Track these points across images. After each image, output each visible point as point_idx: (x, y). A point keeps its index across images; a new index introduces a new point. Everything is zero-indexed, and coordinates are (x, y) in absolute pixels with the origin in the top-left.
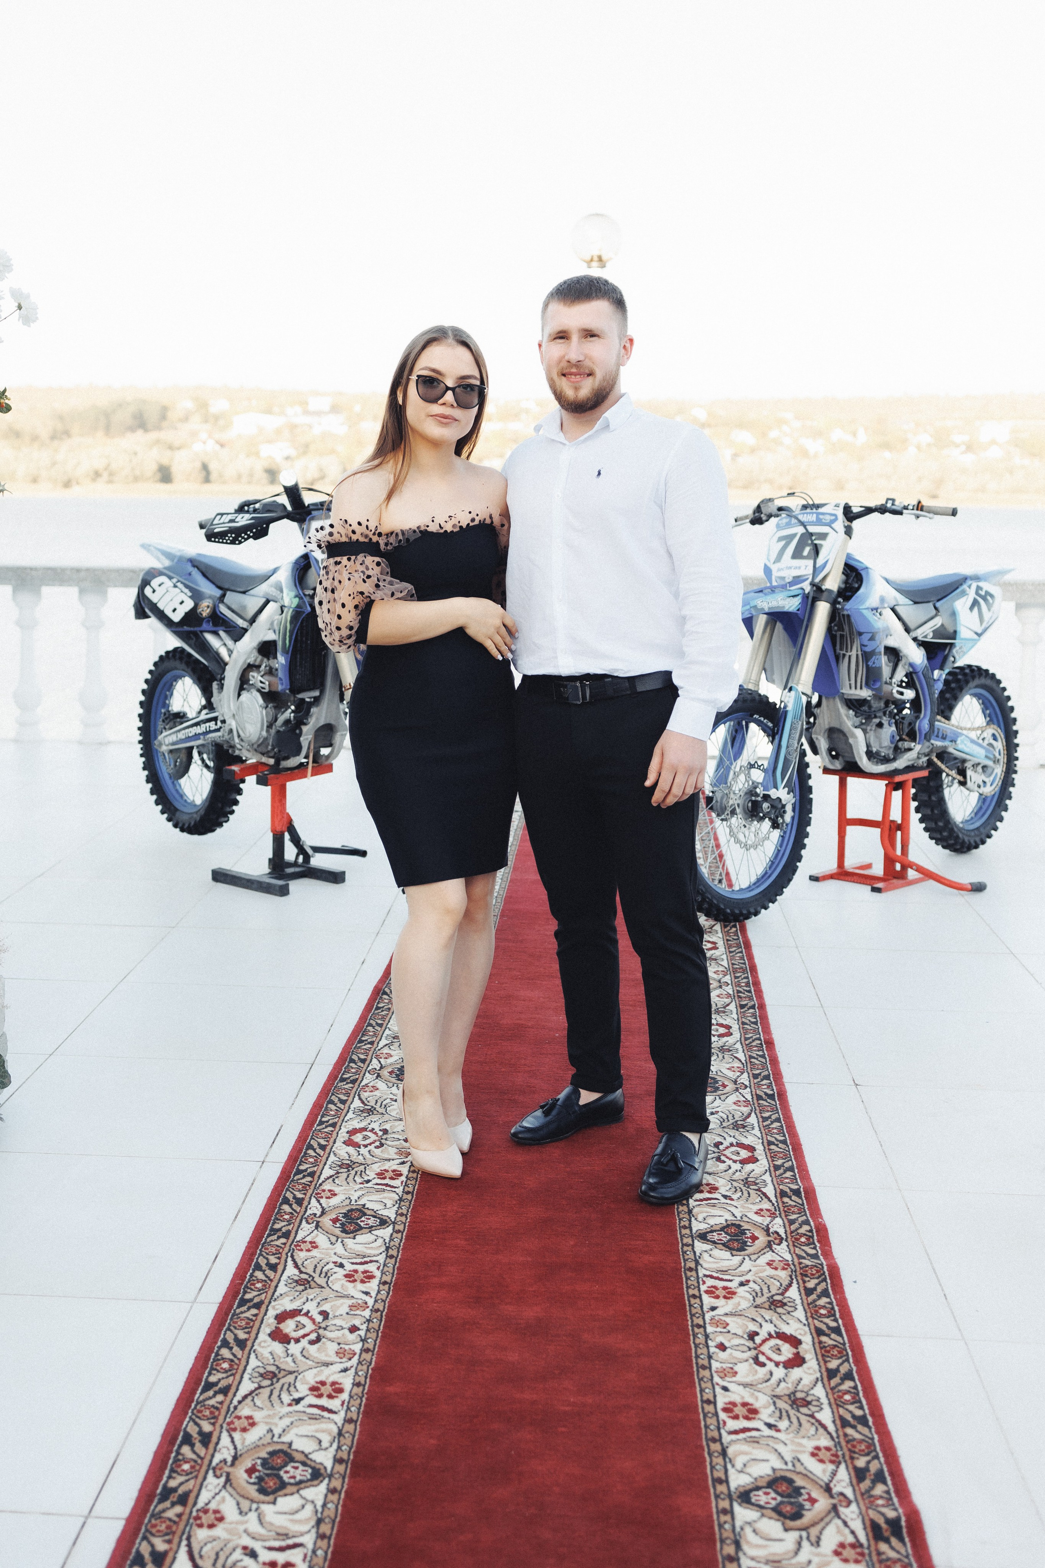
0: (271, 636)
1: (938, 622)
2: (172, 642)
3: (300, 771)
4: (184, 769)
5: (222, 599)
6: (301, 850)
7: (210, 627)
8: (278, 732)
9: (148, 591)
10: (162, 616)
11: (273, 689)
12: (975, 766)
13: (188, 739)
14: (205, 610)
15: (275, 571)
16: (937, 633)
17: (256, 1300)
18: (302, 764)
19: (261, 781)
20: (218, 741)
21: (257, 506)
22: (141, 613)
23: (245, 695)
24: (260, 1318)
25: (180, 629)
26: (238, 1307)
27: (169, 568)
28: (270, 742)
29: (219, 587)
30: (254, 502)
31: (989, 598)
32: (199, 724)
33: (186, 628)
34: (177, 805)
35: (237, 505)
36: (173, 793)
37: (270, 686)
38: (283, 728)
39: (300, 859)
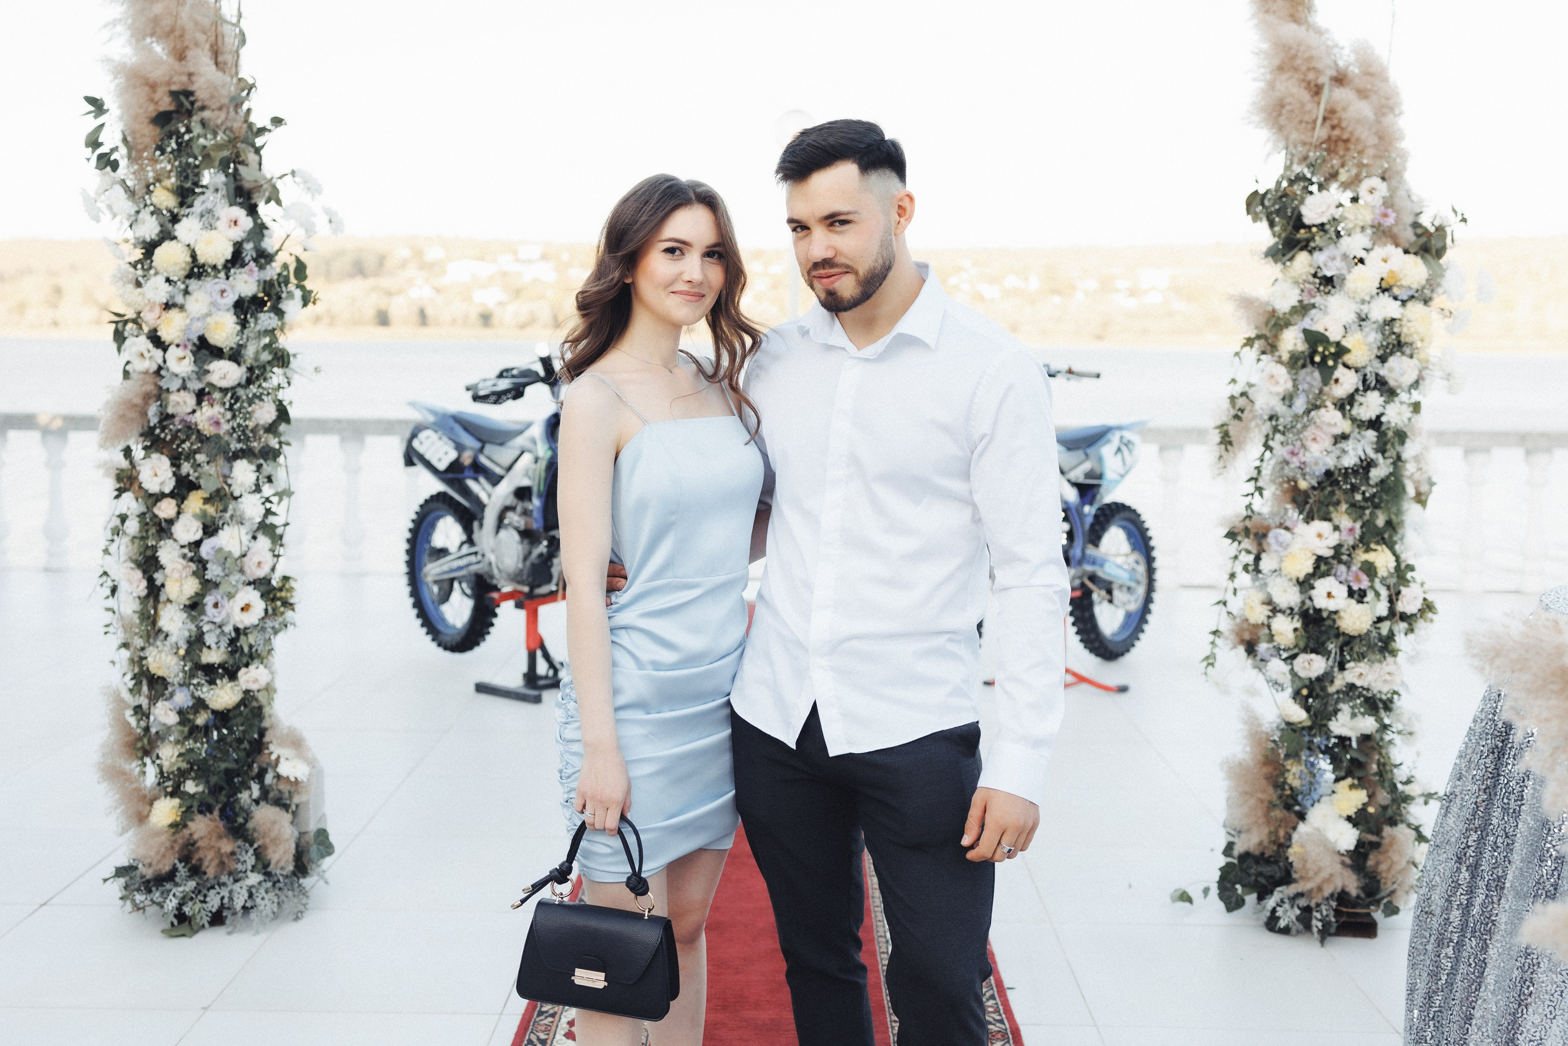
0: (526, 482)
1: (1087, 466)
2: (440, 487)
3: (550, 597)
4: (445, 597)
5: (481, 450)
6: (551, 665)
7: (472, 474)
8: (533, 565)
9: (416, 444)
10: (428, 465)
11: (529, 527)
12: (1121, 587)
13: (452, 571)
14: (467, 458)
16: (1089, 475)
17: (551, 1012)
18: (551, 593)
19: (519, 605)
20: (480, 572)
21: (515, 372)
22: (409, 462)
23: (503, 533)
24: (555, 1024)
25: (445, 476)
26: (538, 1016)
27: (435, 424)
28: (525, 572)
29: (479, 440)
30: (512, 369)
31: (1130, 446)
32: (460, 557)
33: (450, 476)
34: (440, 627)
35: (497, 372)
36: (437, 617)
37: (526, 525)
38: (536, 562)
39: (551, 673)
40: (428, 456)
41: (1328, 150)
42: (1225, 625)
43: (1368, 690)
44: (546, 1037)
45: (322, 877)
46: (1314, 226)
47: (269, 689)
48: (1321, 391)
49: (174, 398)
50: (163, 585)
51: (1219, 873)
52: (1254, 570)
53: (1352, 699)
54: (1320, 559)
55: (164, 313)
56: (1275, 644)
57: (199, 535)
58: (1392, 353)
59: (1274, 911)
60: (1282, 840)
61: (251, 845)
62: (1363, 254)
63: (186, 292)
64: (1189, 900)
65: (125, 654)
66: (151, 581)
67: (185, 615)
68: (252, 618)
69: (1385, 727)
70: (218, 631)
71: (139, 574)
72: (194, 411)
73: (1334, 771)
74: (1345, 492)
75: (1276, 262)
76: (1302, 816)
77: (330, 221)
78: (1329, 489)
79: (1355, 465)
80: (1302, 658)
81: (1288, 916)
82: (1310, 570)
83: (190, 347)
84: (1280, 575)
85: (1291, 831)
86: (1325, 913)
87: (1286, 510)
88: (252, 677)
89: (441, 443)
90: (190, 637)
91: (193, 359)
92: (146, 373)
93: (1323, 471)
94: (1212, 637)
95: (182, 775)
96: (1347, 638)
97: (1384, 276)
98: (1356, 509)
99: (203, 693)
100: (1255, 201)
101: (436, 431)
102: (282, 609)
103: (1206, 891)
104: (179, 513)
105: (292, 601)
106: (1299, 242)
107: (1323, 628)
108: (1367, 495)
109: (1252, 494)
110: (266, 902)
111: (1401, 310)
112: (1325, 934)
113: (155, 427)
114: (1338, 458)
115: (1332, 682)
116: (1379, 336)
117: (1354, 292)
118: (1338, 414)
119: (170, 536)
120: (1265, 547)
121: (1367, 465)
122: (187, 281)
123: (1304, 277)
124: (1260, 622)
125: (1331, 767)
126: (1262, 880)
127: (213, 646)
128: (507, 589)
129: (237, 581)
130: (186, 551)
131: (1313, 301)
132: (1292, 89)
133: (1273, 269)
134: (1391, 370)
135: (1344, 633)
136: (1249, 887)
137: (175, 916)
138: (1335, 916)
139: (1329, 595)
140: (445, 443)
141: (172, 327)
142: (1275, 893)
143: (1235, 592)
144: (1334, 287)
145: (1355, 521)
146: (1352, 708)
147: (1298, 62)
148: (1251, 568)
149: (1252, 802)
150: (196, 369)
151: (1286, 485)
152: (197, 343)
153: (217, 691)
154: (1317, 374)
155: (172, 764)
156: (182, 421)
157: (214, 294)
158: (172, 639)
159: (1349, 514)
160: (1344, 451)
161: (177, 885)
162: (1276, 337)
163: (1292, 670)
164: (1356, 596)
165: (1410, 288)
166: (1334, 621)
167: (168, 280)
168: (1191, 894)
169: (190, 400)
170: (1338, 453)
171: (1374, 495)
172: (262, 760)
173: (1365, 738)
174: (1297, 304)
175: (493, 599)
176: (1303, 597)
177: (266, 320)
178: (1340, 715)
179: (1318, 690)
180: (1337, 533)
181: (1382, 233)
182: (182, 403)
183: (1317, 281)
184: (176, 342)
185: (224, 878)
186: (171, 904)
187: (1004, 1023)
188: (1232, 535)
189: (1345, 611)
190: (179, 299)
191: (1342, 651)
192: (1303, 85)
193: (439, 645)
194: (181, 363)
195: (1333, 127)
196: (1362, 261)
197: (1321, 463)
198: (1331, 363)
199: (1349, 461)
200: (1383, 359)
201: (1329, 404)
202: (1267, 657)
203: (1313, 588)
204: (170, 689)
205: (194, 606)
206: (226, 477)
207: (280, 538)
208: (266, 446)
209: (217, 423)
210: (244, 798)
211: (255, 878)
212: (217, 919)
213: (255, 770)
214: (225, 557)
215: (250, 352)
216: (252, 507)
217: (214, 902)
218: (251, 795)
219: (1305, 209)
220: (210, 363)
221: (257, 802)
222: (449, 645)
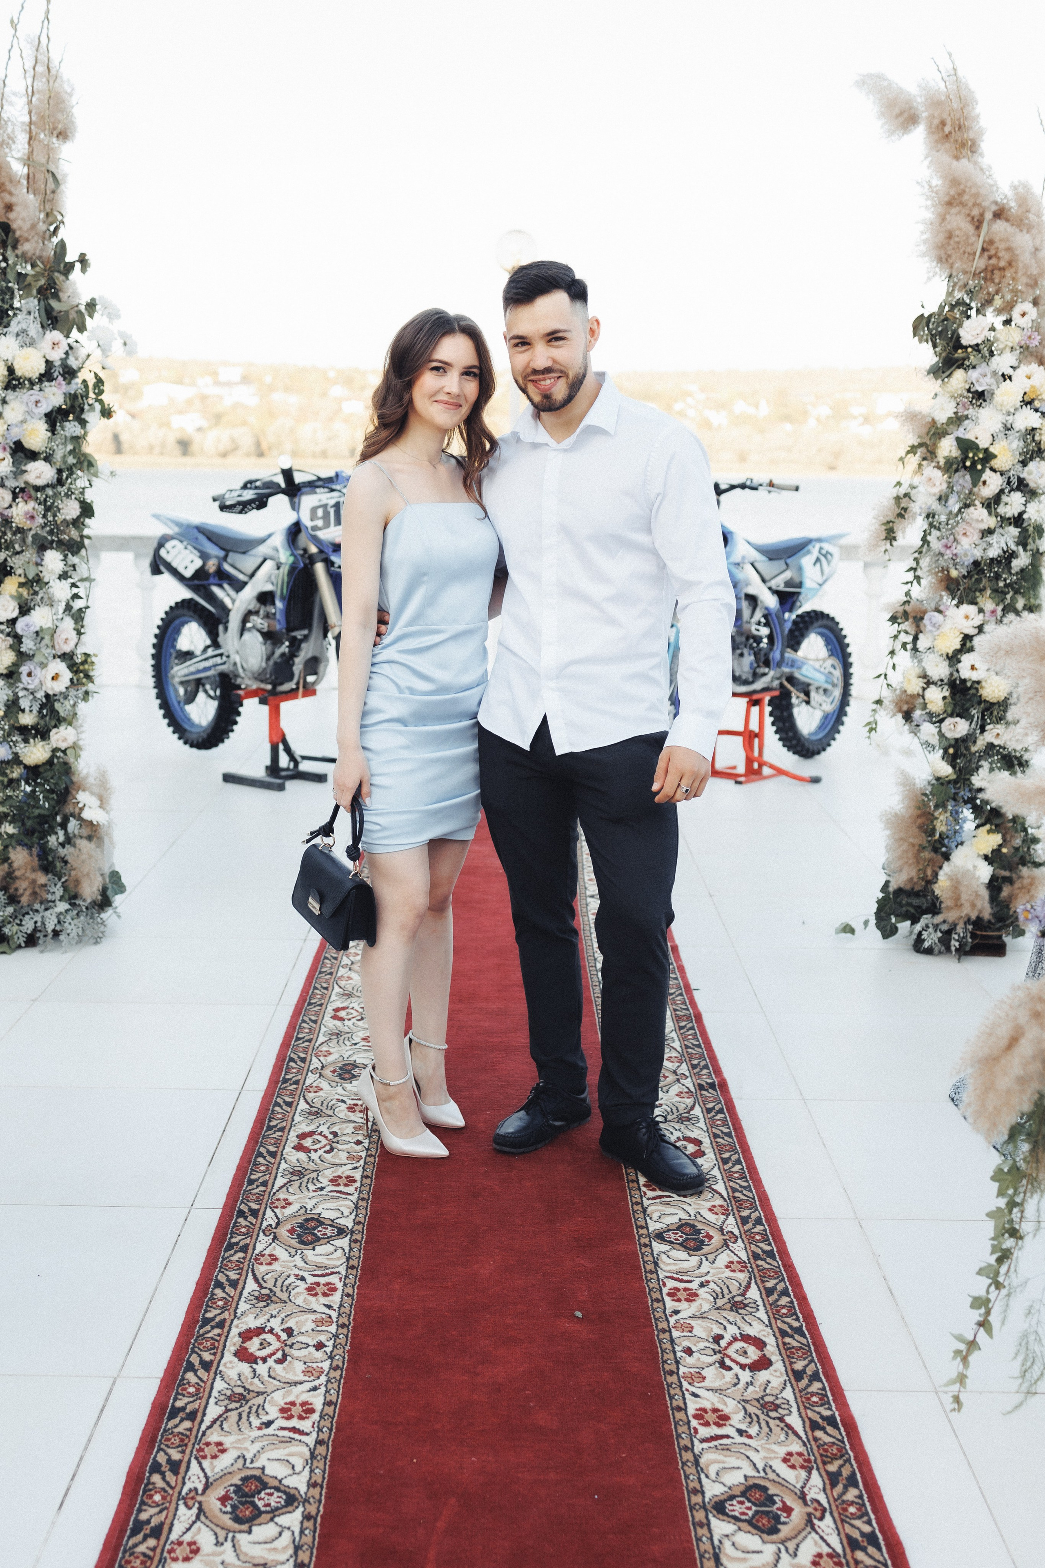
0: (269, 587)
1: (788, 575)
2: (186, 594)
3: (292, 694)
4: (191, 698)
5: (225, 559)
6: (292, 757)
7: (216, 581)
8: (276, 663)
9: (163, 552)
10: (175, 573)
11: (272, 629)
12: (818, 688)
13: (199, 671)
14: (212, 566)
15: (270, 536)
16: (788, 584)
18: (292, 690)
19: (263, 702)
20: (226, 671)
21: (258, 484)
22: (156, 570)
23: (247, 636)
24: (323, 1010)
25: (191, 583)
26: (308, 1005)
27: (179, 534)
28: (269, 671)
29: (223, 549)
30: (257, 480)
31: (829, 556)
32: (206, 659)
33: (196, 582)
34: (186, 727)
35: (241, 484)
36: (181, 714)
37: (269, 626)
38: (279, 660)
39: (292, 765)
40: (174, 564)
41: (985, 279)
42: (886, 694)
43: (1005, 748)
45: (115, 913)
46: (970, 346)
47: (75, 747)
48: (970, 492)
51: (876, 905)
52: (912, 650)
53: (989, 756)
54: (964, 637)
56: (928, 711)
57: (16, 613)
58: (1031, 459)
59: (920, 934)
60: (930, 878)
61: (60, 880)
62: (1009, 371)
63: (4, 402)
64: (852, 931)
67: (3, 682)
68: (60, 686)
70: (31, 697)
72: (10, 506)
73: (975, 819)
74: (990, 579)
75: (936, 379)
76: (947, 857)
77: (125, 344)
78: (976, 576)
79: (999, 556)
80: (949, 721)
81: (931, 938)
82: (958, 647)
83: (9, 450)
84: (933, 652)
85: (937, 869)
86: (961, 935)
87: (941, 596)
88: (61, 736)
89: (187, 552)
90: (8, 700)
91: (11, 460)
93: (972, 561)
94: (875, 706)
96: (987, 705)
97: (1027, 390)
98: (998, 594)
99: (21, 749)
100: (920, 325)
101: (181, 542)
102: (84, 680)
105: (91, 674)
106: (957, 360)
107: (968, 697)
108: (1008, 581)
109: (912, 583)
110: (72, 927)
111: (1040, 421)
112: (963, 952)
114: (985, 550)
115: (975, 742)
116: (1022, 444)
117: (1001, 405)
118: (985, 512)
120: (922, 628)
121: (1009, 556)
122: (5, 392)
123: (960, 392)
124: (916, 693)
125: (973, 816)
126: (911, 909)
128: (254, 686)
129: (49, 654)
130: (4, 626)
131: (966, 413)
132: (959, 222)
133: (934, 385)
134: (1030, 473)
135: (985, 700)
136: (901, 916)
138: (971, 938)
139: (973, 668)
140: (190, 552)
142: (922, 920)
143: (894, 667)
144: (985, 401)
145: (997, 605)
146: (991, 763)
147: (966, 197)
148: (909, 647)
149: (905, 846)
150: (13, 469)
151: (940, 574)
152: (13, 446)
153: (31, 748)
154: (968, 477)
157: (30, 404)
159: (992, 598)
160: (990, 545)
162: (935, 445)
163: (940, 731)
166: (977, 689)
168: (853, 926)
169: (6, 496)
170: (984, 545)
171: (1014, 582)
172: (69, 809)
174: (952, 415)
175: (239, 696)
176: (951, 669)
177: (71, 428)
178: (981, 771)
179: (963, 749)
180: (981, 614)
181: (1027, 353)
183: (971, 395)
185: (36, 906)
188: (893, 619)
189: (985, 681)
191: (983, 715)
192: (969, 219)
193: (186, 743)
195: (990, 258)
196: (1008, 377)
197: (969, 554)
198: (979, 467)
199: (993, 553)
200: (1024, 463)
201: (977, 503)
202: (920, 722)
203: (959, 662)
205: (10, 675)
206: (38, 564)
207: (82, 619)
208: (71, 539)
209: (32, 517)
210: (52, 840)
211: (62, 906)
212: (31, 941)
213: (59, 819)
214: (37, 633)
215: (58, 456)
216: (61, 591)
217: (28, 925)
218: (58, 839)
219: (962, 332)
220: (25, 465)
221: (63, 845)
222: (195, 742)
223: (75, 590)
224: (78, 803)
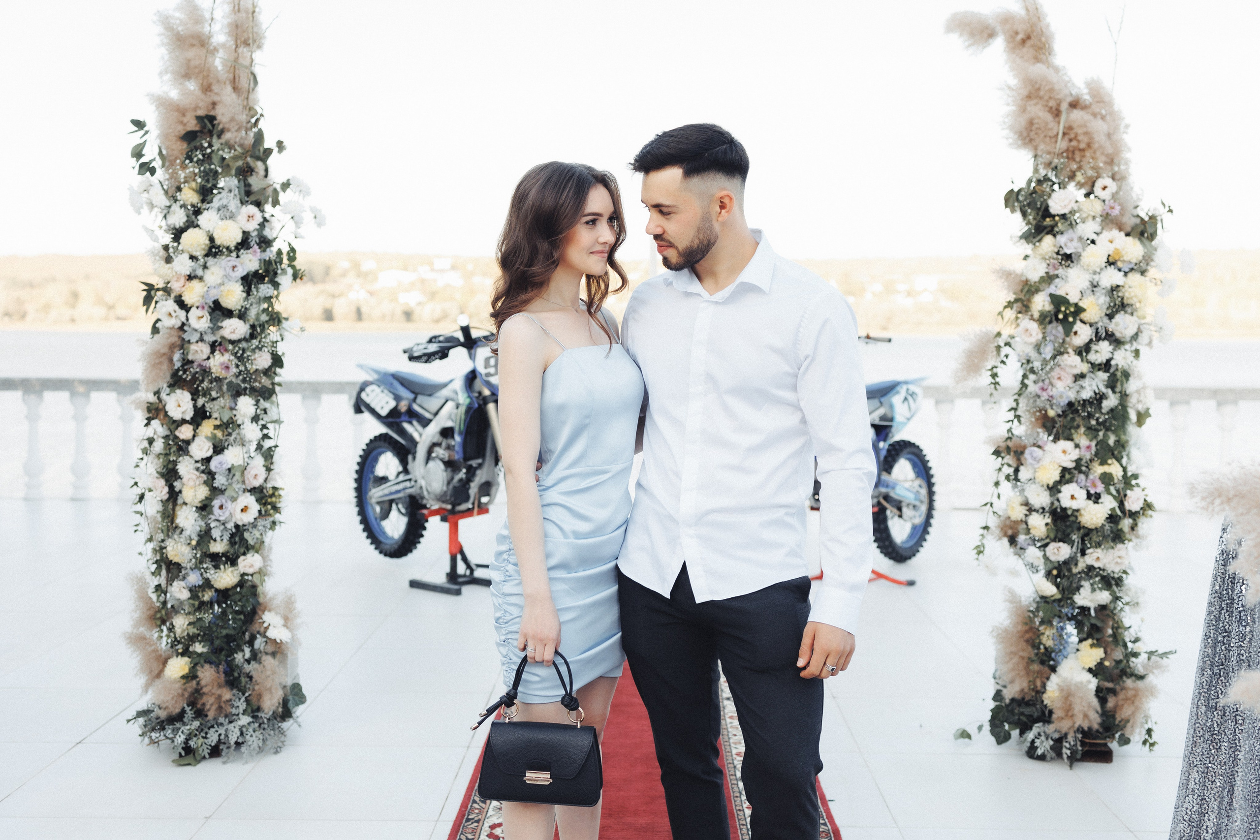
0: (449, 424)
1: (883, 411)
2: (381, 429)
3: (469, 513)
4: (385, 515)
5: (414, 400)
6: (469, 566)
7: (407, 418)
8: (455, 487)
9: (363, 396)
10: (373, 412)
11: (452, 458)
12: (908, 505)
13: (391, 494)
14: (403, 407)
15: (451, 381)
16: (883, 418)
17: (476, 819)
18: (469, 509)
19: (444, 519)
20: (414, 494)
21: (441, 339)
22: (358, 410)
23: (431, 464)
24: (480, 827)
25: (386, 420)
26: (466, 822)
27: (378, 380)
28: (449, 493)
29: (413, 392)
30: (440, 336)
31: (916, 397)
32: (398, 483)
33: (390, 420)
34: (382, 539)
35: (427, 339)
36: (378, 530)
37: (449, 456)
38: (457, 485)
39: (468, 572)
40: (373, 405)
41: (1068, 158)
42: (993, 522)
43: (1104, 570)
44: (473, 837)
45: (296, 722)
46: (1058, 215)
47: (262, 571)
48: (1064, 341)
49: (193, 347)
50: (180, 492)
51: (990, 714)
52: (1014, 479)
53: (1091, 578)
54: (1065, 470)
55: (187, 282)
56: (1031, 535)
57: (210, 453)
58: (1117, 312)
59: (1033, 742)
60: (1039, 688)
61: (244, 694)
62: (1094, 237)
63: (205, 267)
64: (969, 736)
65: (151, 546)
66: (171, 487)
67: (197, 515)
68: (247, 518)
69: (1116, 598)
70: (222, 527)
71: (162, 482)
72: (208, 358)
73: (1078, 633)
74: (1083, 418)
75: (1028, 243)
76: (1053, 669)
77: (316, 217)
78: (1071, 416)
79: (1091, 398)
80: (1053, 546)
81: (1044, 746)
82: (1058, 478)
83: (206, 307)
84: (1034, 482)
86: (1072, 743)
87: (1038, 433)
88: (249, 563)
89: (383, 395)
90: (201, 531)
91: (209, 318)
92: (172, 328)
93: (1067, 402)
94: (982, 531)
95: (192, 639)
96: (1086, 531)
97: (1110, 253)
98: (1092, 431)
99: (211, 575)
100: (1011, 199)
101: (379, 386)
102: (272, 512)
103: (980, 728)
104: (194, 436)
105: (278, 505)
106: (1045, 228)
107: (1068, 523)
108: (1101, 420)
109: (1012, 421)
110: (253, 739)
111: (1124, 279)
112: (1073, 759)
113: (178, 370)
114: (1078, 392)
115: (1076, 564)
116: (1108, 299)
117: (1088, 266)
118: (1078, 358)
119: (187, 453)
120: (1023, 462)
121: (1099, 398)
122: (206, 258)
123: (1050, 255)
124: (1019, 519)
125: (1076, 631)
126: (1023, 718)
127: (218, 539)
128: (436, 506)
129: (239, 489)
130: (199, 465)
131: (1056, 272)
132: (1039, 112)
133: (1026, 248)
134: (1117, 325)
135: (1084, 527)
136: (1014, 724)
137: (183, 748)
138: (1081, 746)
139: (1073, 497)
140: (387, 395)
141: (193, 294)
142: (1034, 728)
143: (999, 497)
144: (1072, 262)
145: (1091, 441)
146: (1092, 585)
147: (1042, 93)
148: (1011, 478)
149: (1016, 660)
150: (211, 325)
151: (1038, 414)
152: (212, 306)
153: (221, 574)
154: (1060, 328)
155: (183, 631)
156: (200, 365)
157: (227, 269)
158: (186, 533)
159: (1086, 435)
160: (1082, 387)
161: (184, 724)
162: (1029, 300)
163: (1045, 555)
164: (1093, 498)
165: (1130, 262)
166: (1076, 517)
167: (192, 258)
168: (970, 731)
169: (206, 350)
170: (1077, 388)
171: (1105, 421)
172: (255, 627)
173: (1102, 608)
174: (1044, 275)
175: (424, 514)
176: (1052, 499)
177: (265, 289)
178: (1082, 590)
179: (1065, 570)
180: (1078, 450)
181: (1108, 220)
182: (199, 352)
183: (1060, 257)
184: (197, 304)
185: (221, 720)
186: (180, 739)
187: (827, 826)
188: (997, 453)
189: (1084, 509)
190: (200, 272)
191: (1083, 540)
192: (1047, 109)
193: (381, 552)
194: (199, 321)
195: (1071, 140)
196: (1093, 242)
197: (1064, 396)
198: (1071, 319)
199: (1087, 394)
200: (1110, 317)
201: (1070, 350)
202: (1025, 546)
203: (1060, 492)
204: (183, 572)
205: (204, 508)
206: (232, 409)
207: (272, 457)
208: (263, 386)
209: (227, 368)
210: (239, 657)
211: (245, 720)
212: (215, 752)
213: (247, 636)
214: (229, 470)
215: (252, 313)
216: (251, 432)
217: (213, 738)
218: (244, 656)
219: (1051, 203)
220: (222, 321)
221: (248, 661)
222: (388, 552)
223: (265, 431)
224: (264, 622)
